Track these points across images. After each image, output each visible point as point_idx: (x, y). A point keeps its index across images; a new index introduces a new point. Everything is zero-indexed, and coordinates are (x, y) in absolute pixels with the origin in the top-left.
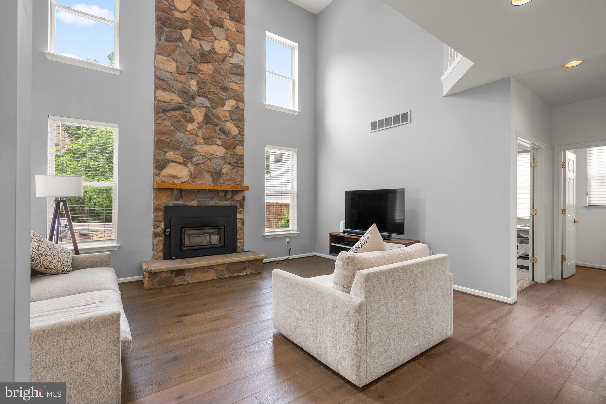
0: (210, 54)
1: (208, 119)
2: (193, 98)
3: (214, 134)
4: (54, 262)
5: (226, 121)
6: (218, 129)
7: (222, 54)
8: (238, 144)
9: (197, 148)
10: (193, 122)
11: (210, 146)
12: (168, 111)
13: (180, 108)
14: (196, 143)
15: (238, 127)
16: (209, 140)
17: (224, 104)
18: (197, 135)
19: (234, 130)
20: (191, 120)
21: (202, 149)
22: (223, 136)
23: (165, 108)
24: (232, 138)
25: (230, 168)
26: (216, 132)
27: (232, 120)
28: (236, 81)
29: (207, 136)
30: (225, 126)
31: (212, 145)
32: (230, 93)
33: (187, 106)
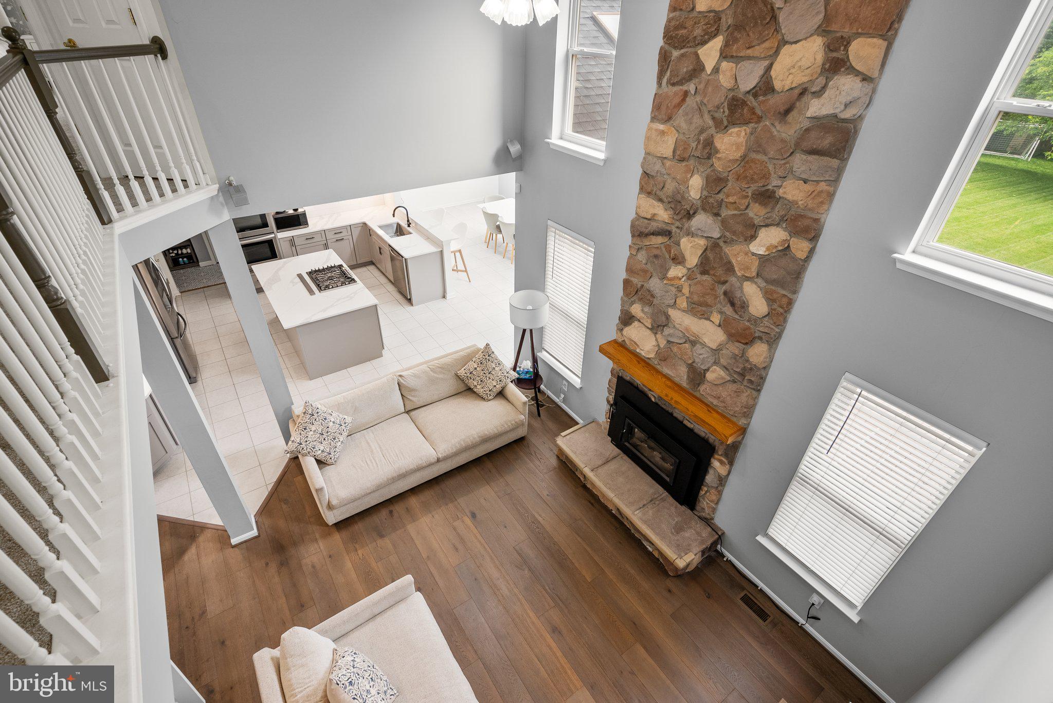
0: (755, 96)
1: (704, 266)
2: (689, 216)
3: (709, 300)
5: (748, 279)
6: (722, 291)
7: (792, 89)
8: (760, 338)
9: (671, 312)
10: (679, 263)
11: (696, 320)
12: (647, 235)
13: (667, 233)
14: (674, 305)
15: (770, 298)
16: (699, 308)
17: (753, 237)
18: (679, 289)
19: (758, 305)
20: (678, 260)
21: (682, 320)
22: (728, 310)
23: (643, 230)
24: (748, 321)
25: (723, 378)
26: (716, 297)
27: (763, 278)
28: (804, 176)
29: (696, 298)
30: (741, 288)
31: (701, 318)
32: (779, 211)
33: (678, 231)
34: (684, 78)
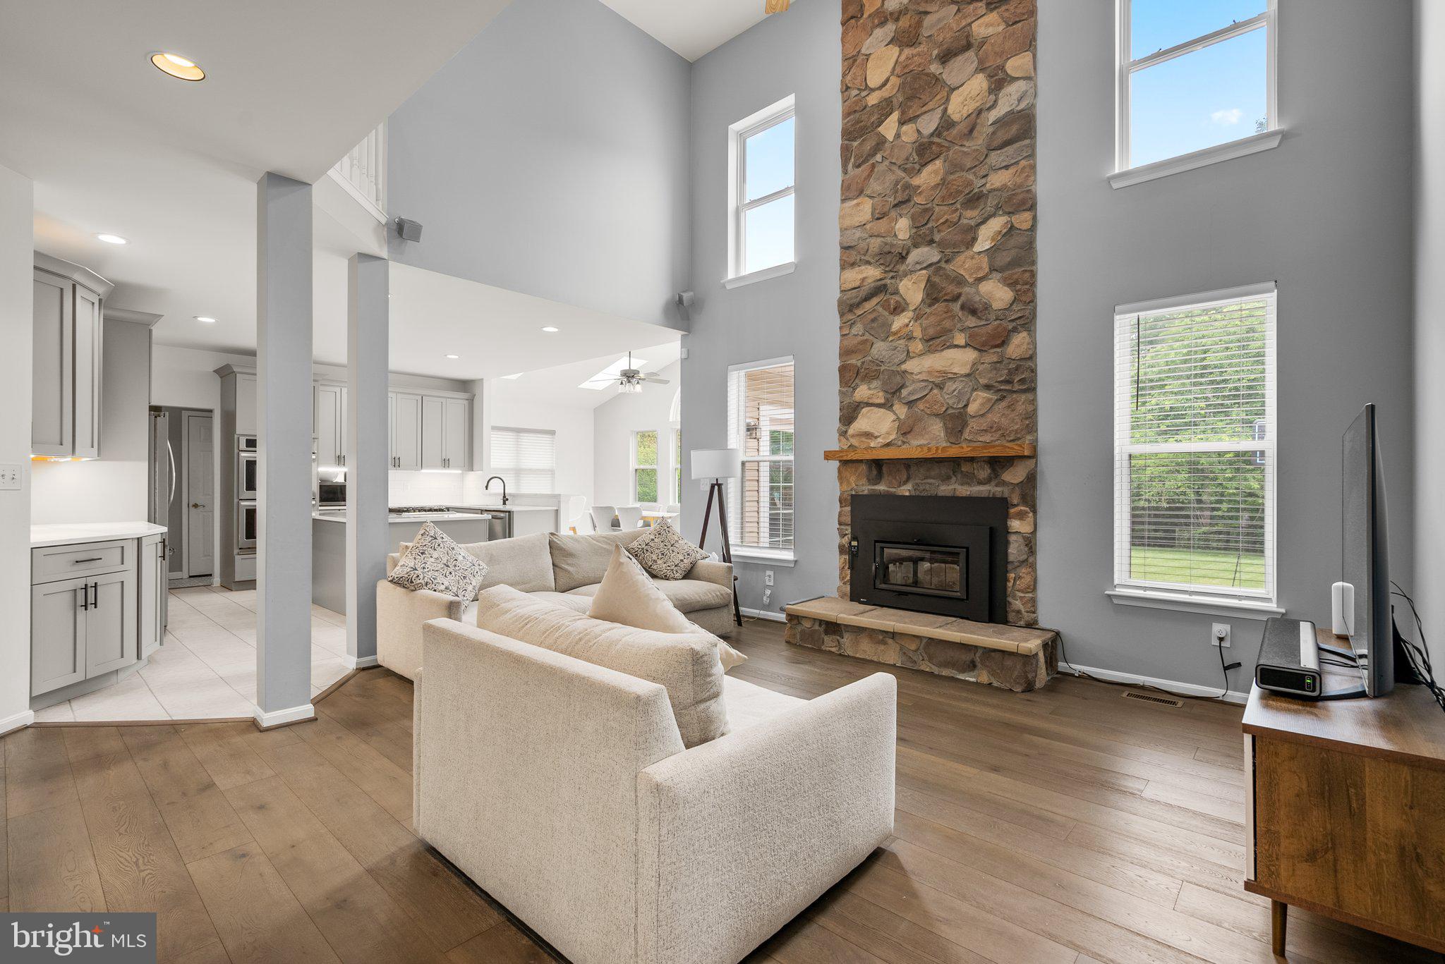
0: (939, 136)
1: (933, 295)
2: (903, 258)
3: (947, 324)
4: (659, 562)
5: (980, 280)
6: (959, 306)
7: (969, 115)
8: (1015, 330)
9: (908, 366)
10: (903, 311)
11: (937, 355)
12: (858, 305)
13: (880, 289)
14: (909, 356)
15: (1011, 284)
16: (937, 341)
17: (974, 239)
18: (910, 338)
19: (1001, 297)
20: (898, 309)
21: (921, 366)
22: (971, 322)
23: (852, 302)
24: (996, 319)
25: (989, 400)
26: (953, 317)
27: (997, 271)
28: (1004, 164)
29: (931, 332)
30: (978, 292)
31: (942, 350)
32: (991, 202)
33: (893, 281)
34: (869, 155)
